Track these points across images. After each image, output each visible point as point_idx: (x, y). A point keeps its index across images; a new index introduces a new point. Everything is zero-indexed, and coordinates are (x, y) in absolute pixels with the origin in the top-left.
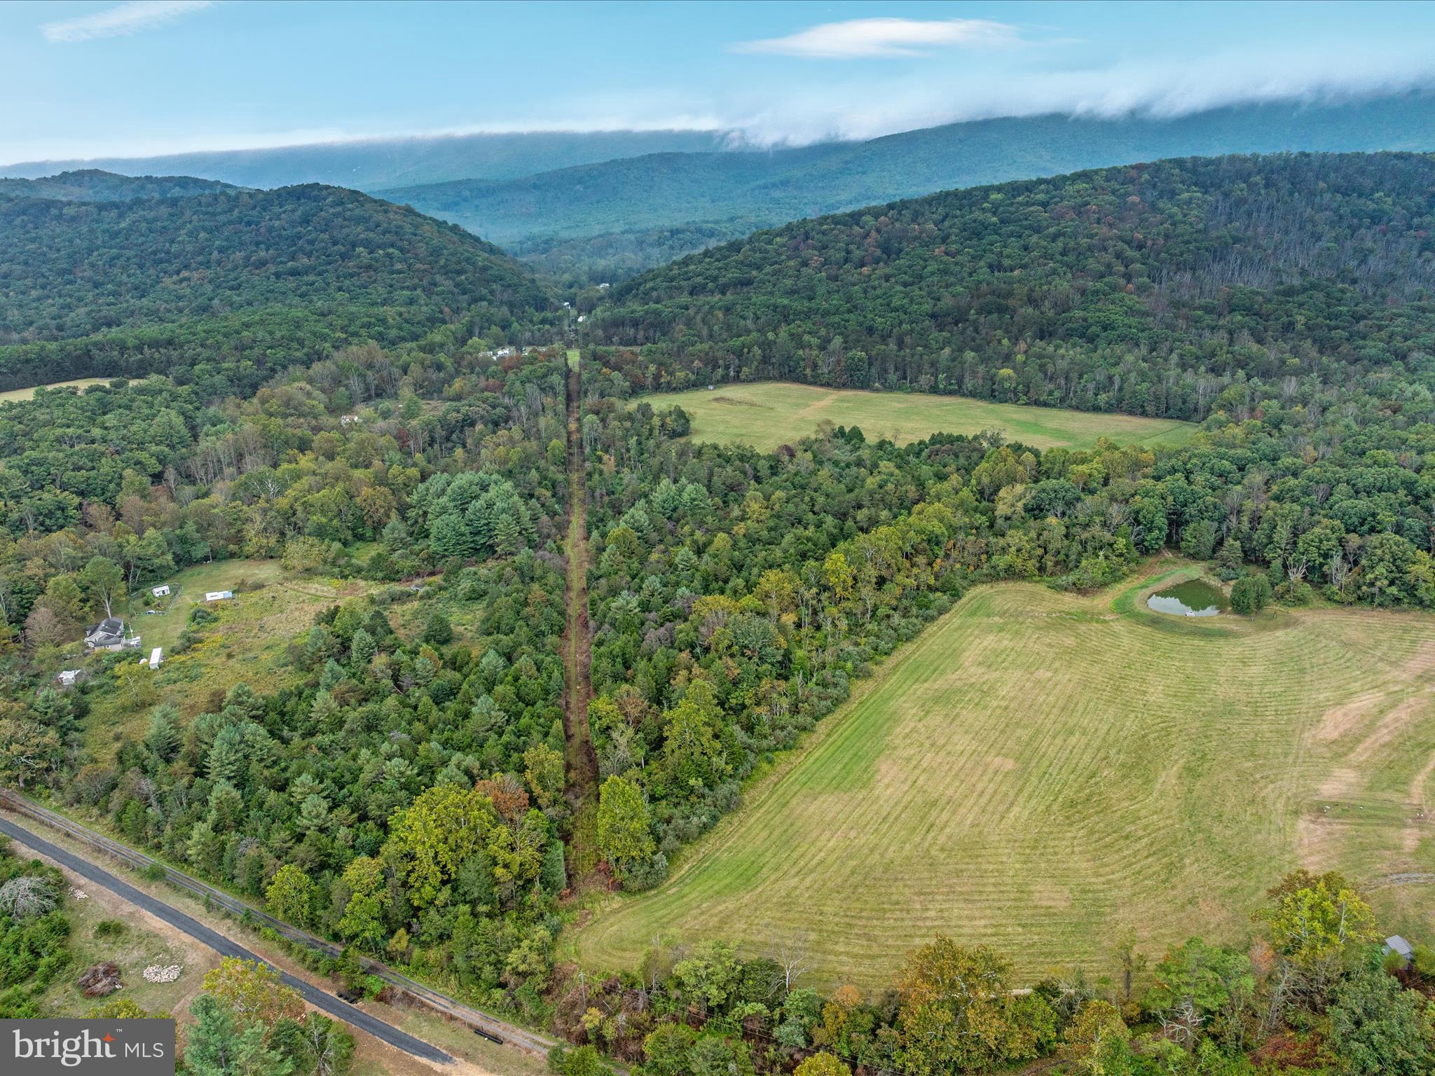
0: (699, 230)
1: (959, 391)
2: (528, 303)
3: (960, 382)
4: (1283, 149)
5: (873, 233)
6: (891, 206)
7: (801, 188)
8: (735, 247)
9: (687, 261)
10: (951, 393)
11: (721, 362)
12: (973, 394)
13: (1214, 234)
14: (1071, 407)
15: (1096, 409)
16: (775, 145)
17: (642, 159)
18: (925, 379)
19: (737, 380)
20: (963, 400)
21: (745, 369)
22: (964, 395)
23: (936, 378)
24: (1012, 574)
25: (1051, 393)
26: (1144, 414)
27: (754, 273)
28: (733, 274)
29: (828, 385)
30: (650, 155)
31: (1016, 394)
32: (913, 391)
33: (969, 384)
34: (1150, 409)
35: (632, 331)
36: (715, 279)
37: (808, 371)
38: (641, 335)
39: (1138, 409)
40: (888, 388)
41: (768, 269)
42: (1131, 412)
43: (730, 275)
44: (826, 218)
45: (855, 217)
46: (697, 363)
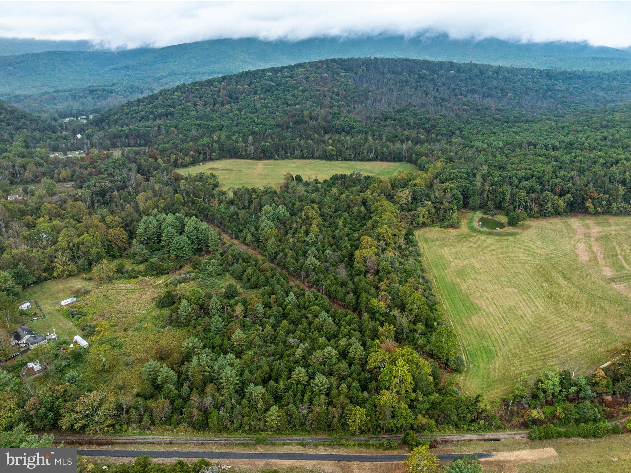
0: (104, 90)
1: (313, 157)
2: (47, 129)
3: (313, 153)
4: (368, 56)
5: (222, 90)
6: (224, 78)
7: (136, 70)
8: (153, 98)
9: (129, 104)
10: (308, 158)
11: (202, 152)
12: (319, 158)
13: (361, 89)
14: (359, 160)
15: (369, 160)
16: (117, 48)
17: (44, 53)
18: (298, 153)
19: (210, 159)
20: (315, 161)
21: (214, 154)
22: (315, 159)
23: (302, 152)
24: (424, 225)
25: (350, 155)
26: (387, 161)
27: (172, 109)
28: (161, 110)
29: (254, 158)
30: (48, 52)
31: (337, 157)
32: (293, 158)
33: (317, 154)
34: (389, 158)
35: (127, 140)
36: (151, 113)
37: (244, 153)
38: (132, 142)
39: (384, 159)
40: (282, 158)
41: (178, 107)
42: (382, 160)
43: (160, 111)
44: (196, 83)
45: (210, 83)
46: (192, 153)
